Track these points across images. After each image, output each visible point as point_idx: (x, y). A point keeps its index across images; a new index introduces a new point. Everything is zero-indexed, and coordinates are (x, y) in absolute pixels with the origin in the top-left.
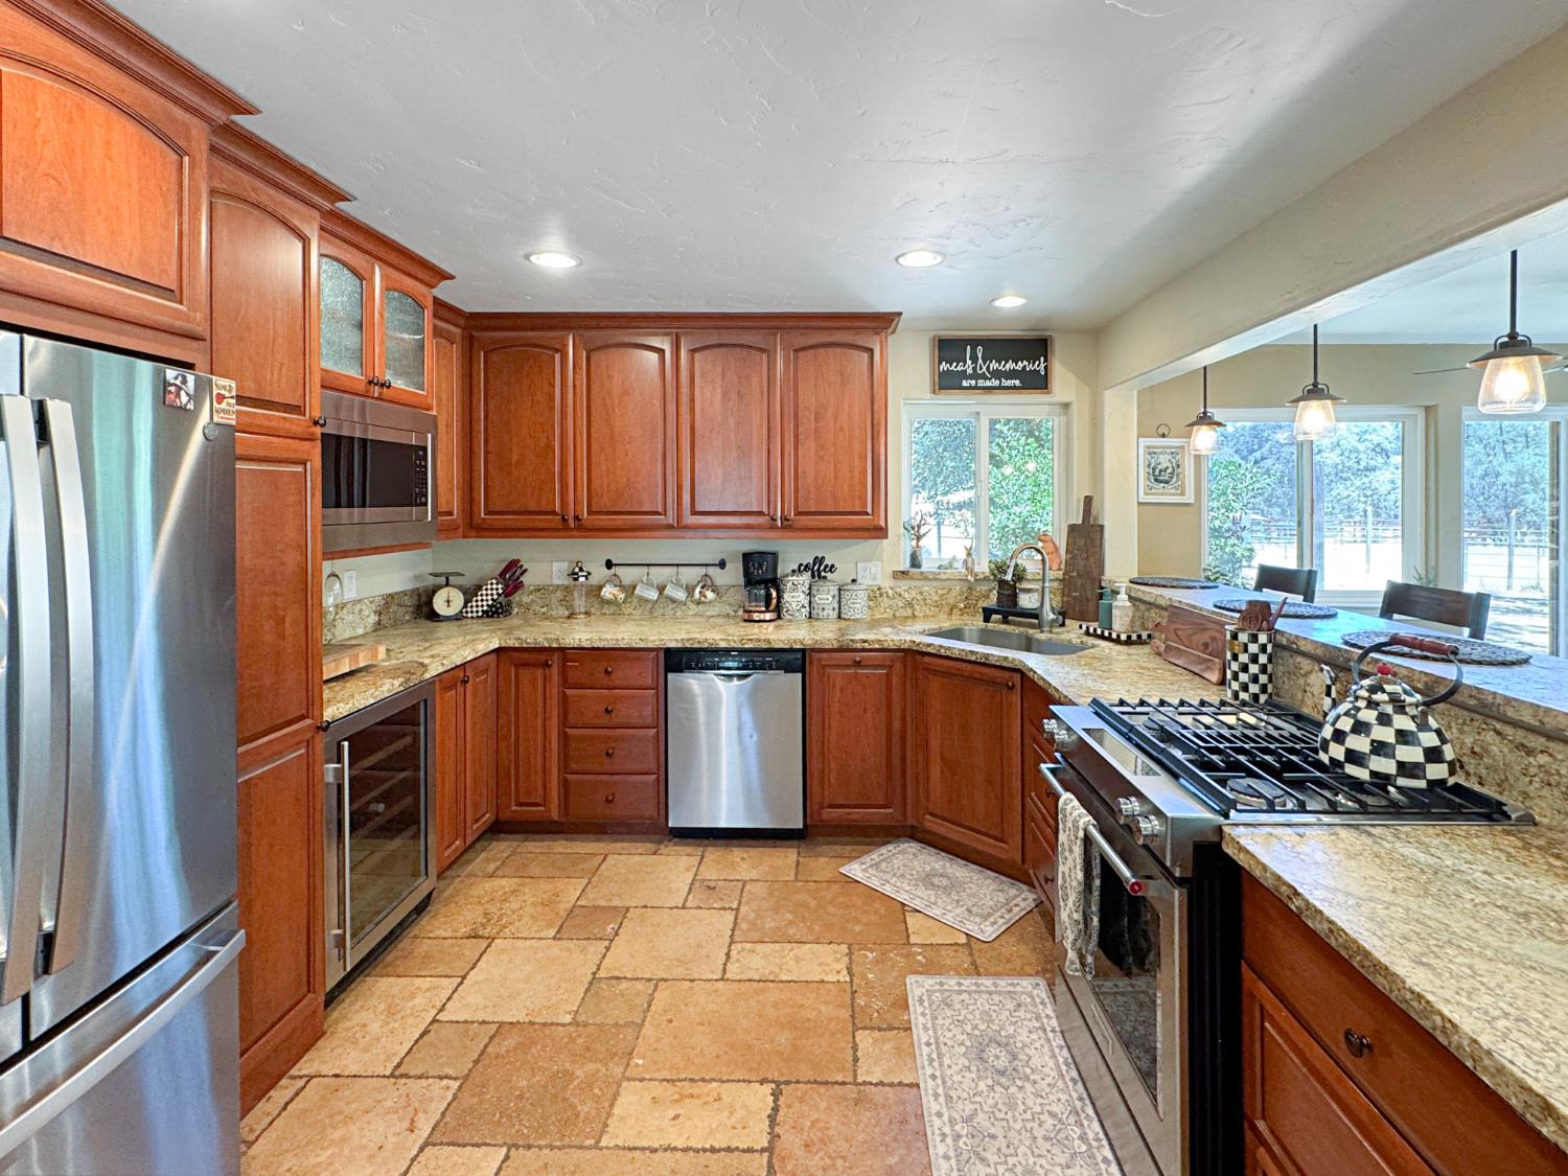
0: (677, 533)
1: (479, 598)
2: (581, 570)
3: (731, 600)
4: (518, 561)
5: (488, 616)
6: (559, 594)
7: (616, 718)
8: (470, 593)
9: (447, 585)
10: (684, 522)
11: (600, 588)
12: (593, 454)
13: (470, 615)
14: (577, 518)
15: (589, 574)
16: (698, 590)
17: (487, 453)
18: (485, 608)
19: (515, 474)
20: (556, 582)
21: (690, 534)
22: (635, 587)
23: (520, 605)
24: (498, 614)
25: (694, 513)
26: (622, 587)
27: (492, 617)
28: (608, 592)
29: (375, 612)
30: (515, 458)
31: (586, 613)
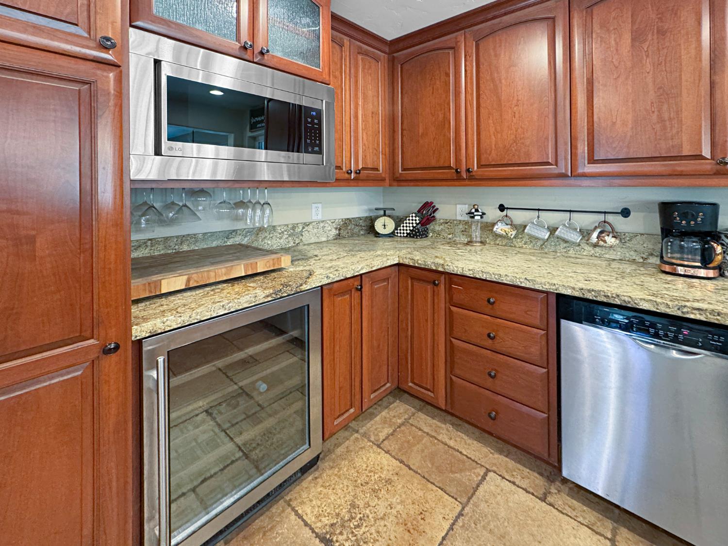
0: (572, 181)
1: (405, 225)
2: (477, 210)
3: (640, 248)
4: (432, 203)
5: (410, 237)
6: (461, 226)
7: (498, 345)
8: (399, 222)
9: (385, 215)
10: (580, 171)
11: (493, 225)
12: (482, 119)
13: (399, 235)
14: (468, 170)
15: (484, 214)
16: (595, 235)
17: (402, 130)
18: (408, 232)
19: (421, 142)
20: (459, 218)
21: (586, 182)
22: (525, 227)
23: (434, 231)
24: (417, 236)
25: (592, 160)
26: (513, 226)
27: (413, 237)
28: (500, 228)
29: (336, 229)
30: (421, 131)
31: (481, 242)
